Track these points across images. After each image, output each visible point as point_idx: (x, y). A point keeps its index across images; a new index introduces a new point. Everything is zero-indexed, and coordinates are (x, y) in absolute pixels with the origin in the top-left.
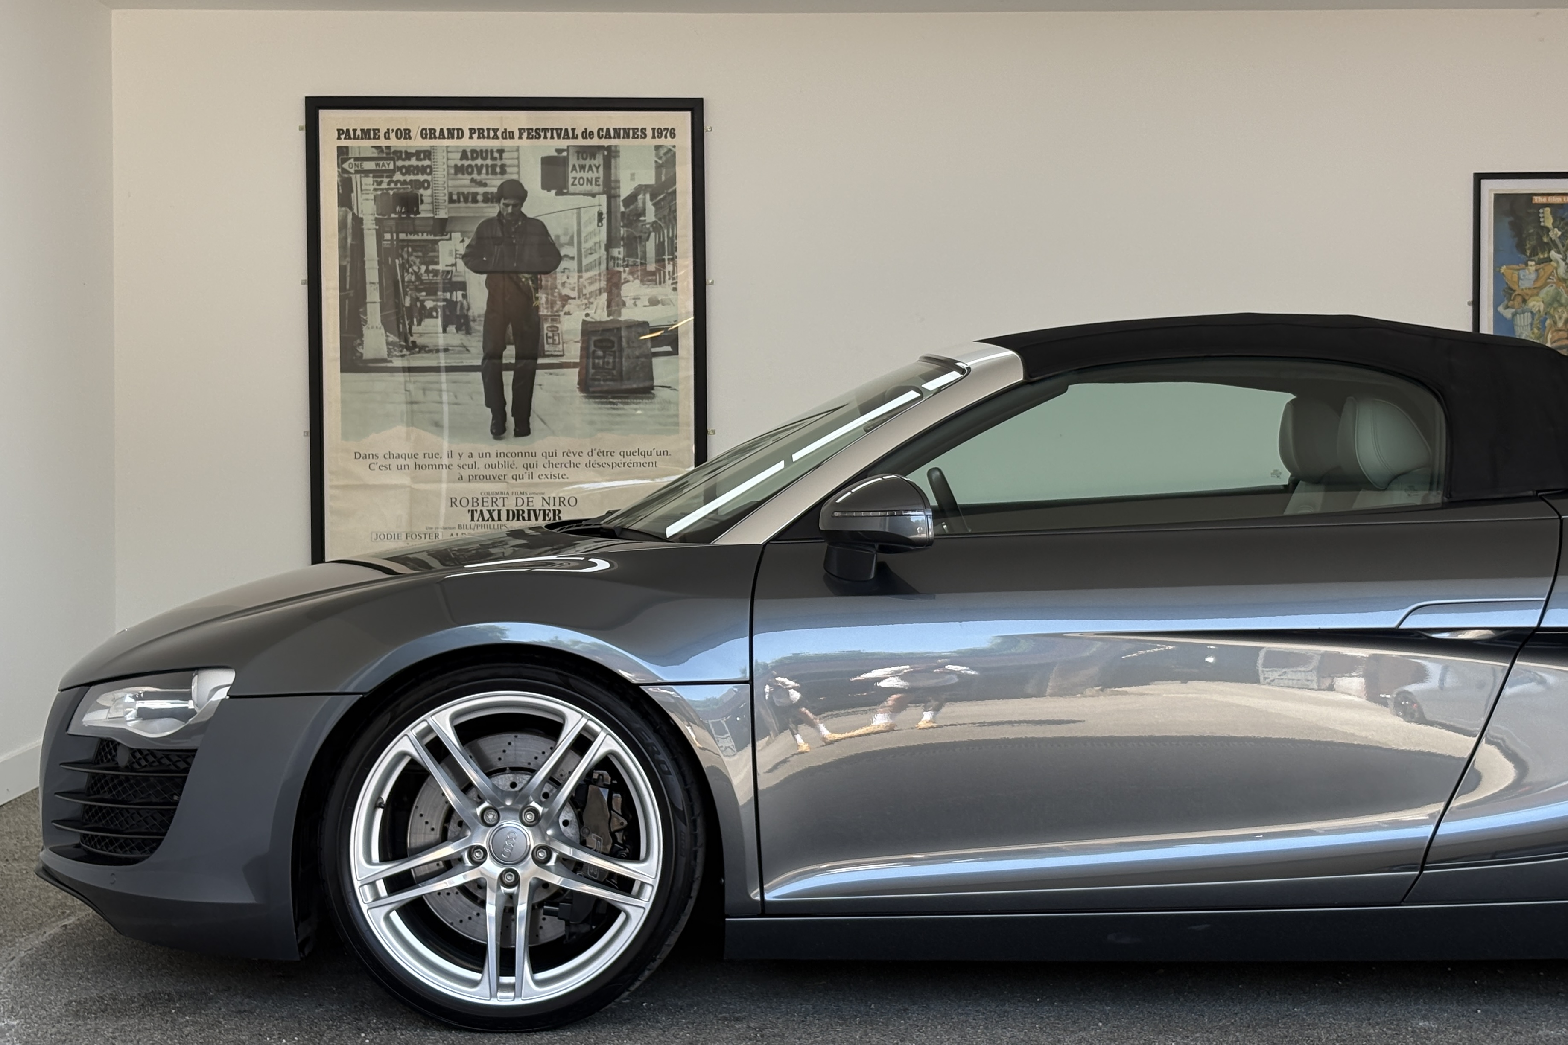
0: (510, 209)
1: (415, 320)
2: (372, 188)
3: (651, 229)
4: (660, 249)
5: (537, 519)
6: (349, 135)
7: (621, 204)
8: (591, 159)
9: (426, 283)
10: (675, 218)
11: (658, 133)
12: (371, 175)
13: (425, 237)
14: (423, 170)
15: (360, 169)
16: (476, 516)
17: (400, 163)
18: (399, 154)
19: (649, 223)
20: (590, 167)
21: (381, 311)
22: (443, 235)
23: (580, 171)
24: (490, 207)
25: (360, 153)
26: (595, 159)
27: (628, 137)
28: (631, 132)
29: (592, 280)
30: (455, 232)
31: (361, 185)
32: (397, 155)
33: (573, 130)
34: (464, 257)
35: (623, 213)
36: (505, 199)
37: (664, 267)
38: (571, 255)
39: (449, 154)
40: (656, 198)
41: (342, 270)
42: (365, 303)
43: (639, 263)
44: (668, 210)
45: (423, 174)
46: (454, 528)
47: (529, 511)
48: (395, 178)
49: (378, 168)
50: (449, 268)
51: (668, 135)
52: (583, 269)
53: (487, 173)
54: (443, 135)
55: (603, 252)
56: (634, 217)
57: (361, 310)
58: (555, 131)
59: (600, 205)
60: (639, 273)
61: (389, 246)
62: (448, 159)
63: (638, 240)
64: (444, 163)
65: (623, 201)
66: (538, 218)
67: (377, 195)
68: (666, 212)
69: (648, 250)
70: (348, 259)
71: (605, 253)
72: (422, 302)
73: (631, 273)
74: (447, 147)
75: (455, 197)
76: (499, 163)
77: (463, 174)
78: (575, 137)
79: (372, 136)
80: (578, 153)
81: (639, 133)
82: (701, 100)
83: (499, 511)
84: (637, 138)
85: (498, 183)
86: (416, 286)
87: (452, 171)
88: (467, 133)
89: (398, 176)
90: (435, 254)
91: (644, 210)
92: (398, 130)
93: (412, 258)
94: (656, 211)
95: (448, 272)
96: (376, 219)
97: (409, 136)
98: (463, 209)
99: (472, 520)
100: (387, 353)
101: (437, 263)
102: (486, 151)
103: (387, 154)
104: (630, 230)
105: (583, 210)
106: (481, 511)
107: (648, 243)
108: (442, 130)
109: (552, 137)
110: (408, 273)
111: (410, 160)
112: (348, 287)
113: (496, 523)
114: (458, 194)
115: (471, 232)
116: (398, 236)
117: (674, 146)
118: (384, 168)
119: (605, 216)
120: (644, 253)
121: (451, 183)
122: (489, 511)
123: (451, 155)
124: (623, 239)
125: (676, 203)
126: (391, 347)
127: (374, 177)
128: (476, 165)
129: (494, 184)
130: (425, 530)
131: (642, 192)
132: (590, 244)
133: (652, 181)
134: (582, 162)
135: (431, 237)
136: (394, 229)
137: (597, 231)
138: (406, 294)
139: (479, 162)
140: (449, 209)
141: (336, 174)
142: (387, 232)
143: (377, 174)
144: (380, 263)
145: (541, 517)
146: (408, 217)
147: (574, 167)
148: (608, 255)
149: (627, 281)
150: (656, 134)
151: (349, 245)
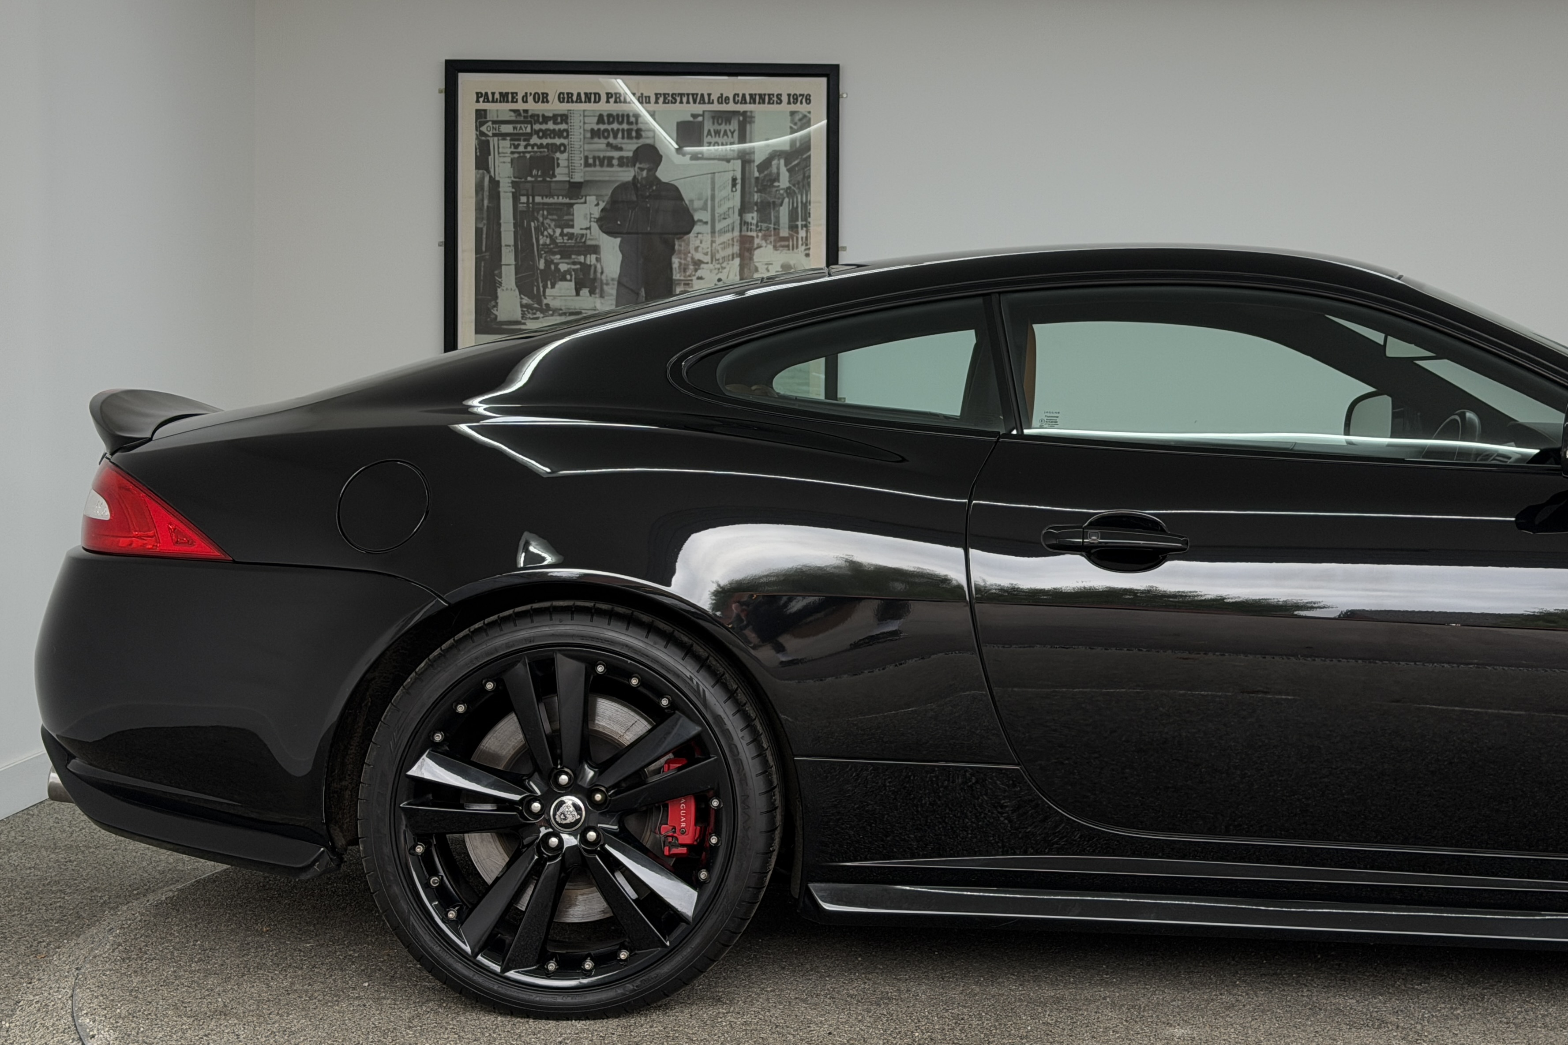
0: (645, 173)
1: (549, 283)
2: (509, 151)
3: (785, 195)
4: (793, 215)
6: (488, 99)
7: (756, 169)
8: (726, 124)
9: (561, 246)
10: (809, 184)
11: (794, 99)
12: (508, 138)
13: (561, 200)
14: (559, 134)
15: (497, 132)
17: (537, 127)
18: (536, 118)
19: (782, 189)
20: (725, 131)
21: (516, 273)
22: (578, 198)
23: (715, 136)
24: (625, 171)
25: (498, 116)
26: (730, 124)
27: (764, 103)
28: (767, 97)
29: (725, 245)
30: (590, 195)
31: (498, 148)
32: (535, 118)
33: (709, 95)
34: (599, 221)
35: (757, 178)
36: (640, 163)
37: (797, 233)
38: (705, 220)
39: (586, 118)
40: (791, 163)
41: (478, 232)
42: (501, 266)
43: (772, 229)
44: (801, 176)
45: (559, 138)
48: (532, 142)
49: (515, 132)
50: (584, 232)
51: (804, 100)
52: (717, 234)
53: (623, 138)
54: (581, 99)
55: (736, 217)
56: (767, 182)
57: (496, 272)
58: (691, 97)
59: (734, 171)
60: (772, 239)
61: (525, 209)
62: (584, 123)
63: (772, 206)
64: (581, 127)
65: (758, 166)
66: (672, 182)
67: (514, 158)
68: (800, 177)
69: (781, 215)
70: (485, 222)
71: (739, 218)
72: (557, 264)
73: (765, 238)
74: (584, 111)
75: (591, 161)
76: (634, 127)
77: (599, 138)
78: (711, 102)
79: (510, 99)
80: (713, 118)
81: (775, 99)
82: (837, 67)
84: (773, 103)
85: (634, 147)
86: (551, 249)
87: (588, 135)
88: (604, 98)
89: (535, 140)
90: (570, 217)
91: (778, 174)
92: (535, 94)
93: (545, 222)
94: (790, 176)
95: (582, 235)
96: (513, 182)
97: (547, 100)
98: (600, 173)
100: (520, 315)
101: (572, 227)
102: (623, 116)
103: (525, 117)
104: (763, 195)
105: (716, 174)
107: (781, 208)
108: (579, 94)
109: (688, 102)
110: (543, 236)
111: (547, 123)
112: (484, 249)
114: (594, 158)
115: (606, 195)
116: (533, 199)
117: (809, 112)
118: (521, 131)
119: (739, 181)
120: (777, 218)
121: (587, 147)
123: (587, 120)
124: (756, 204)
125: (810, 169)
126: (525, 309)
127: (511, 140)
128: (612, 129)
129: (629, 148)
131: (777, 158)
132: (724, 208)
133: (787, 148)
134: (719, 128)
135: (567, 201)
136: (530, 192)
137: (731, 196)
138: (540, 256)
139: (615, 126)
140: (584, 173)
141: (474, 137)
142: (523, 195)
143: (515, 137)
144: (515, 225)
146: (544, 181)
147: (709, 131)
148: (741, 220)
149: (759, 247)
150: (792, 100)
151: (485, 207)
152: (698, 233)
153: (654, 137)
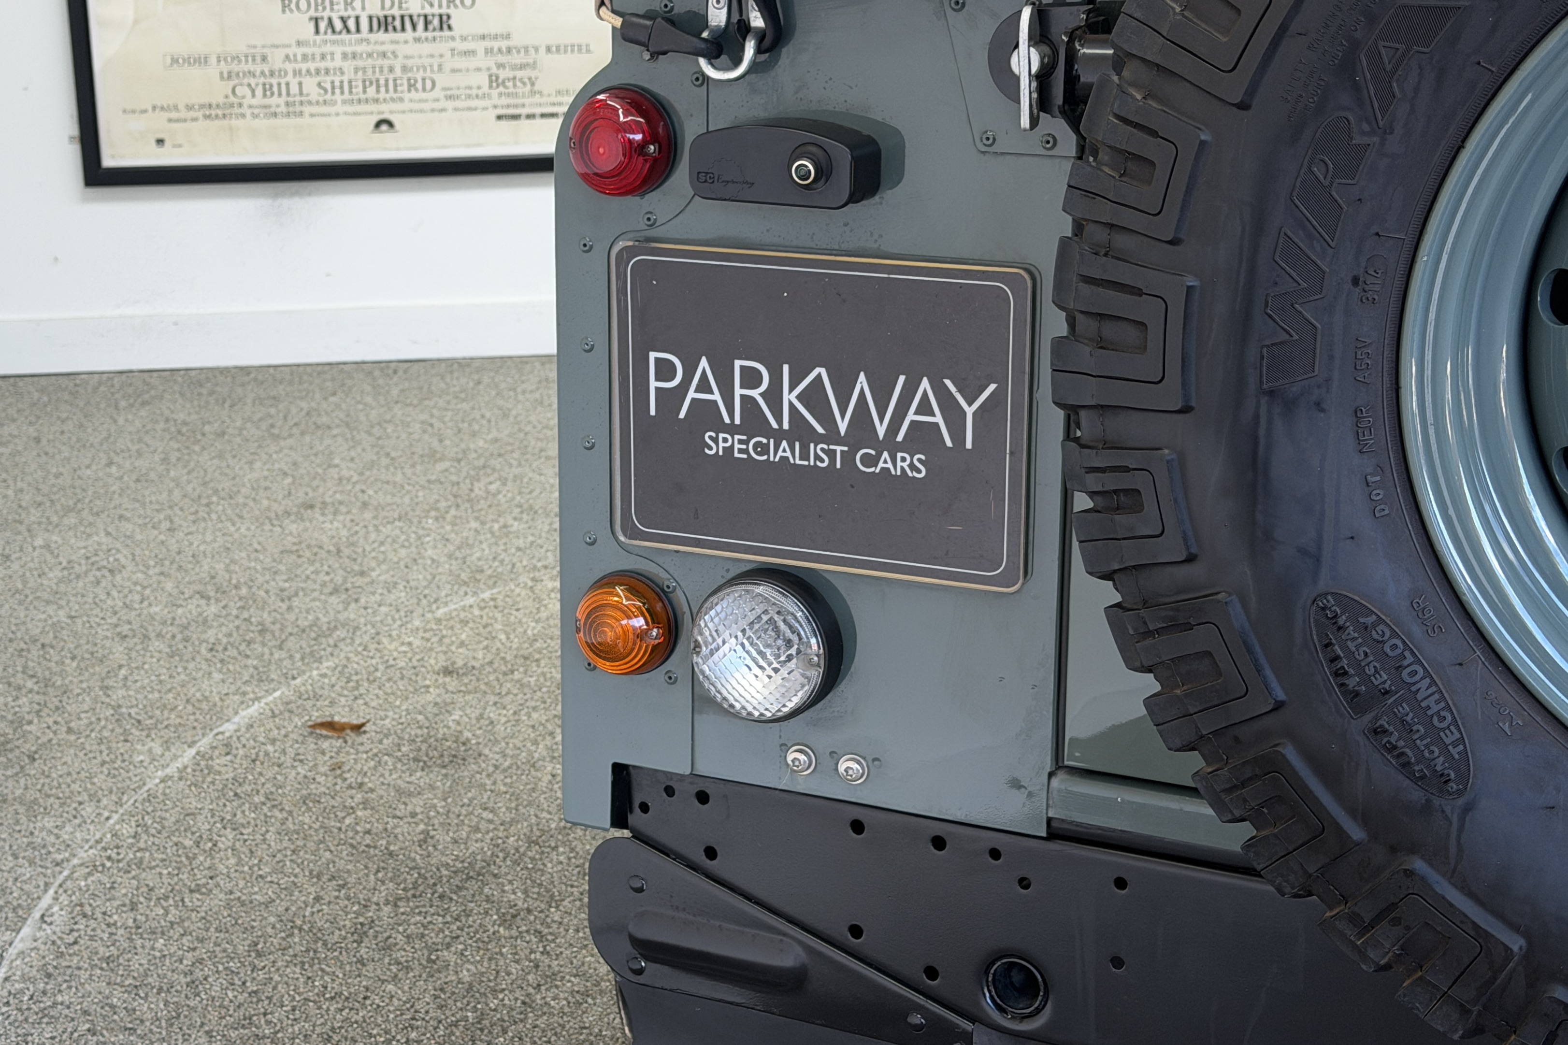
5: (414, 27)
16: (323, 25)
46: (289, 46)
47: (402, 17)
83: (357, 18)
99: (317, 32)
106: (330, 20)
113: (354, 37)
122: (344, 20)
130: (244, 49)
145: (421, 26)
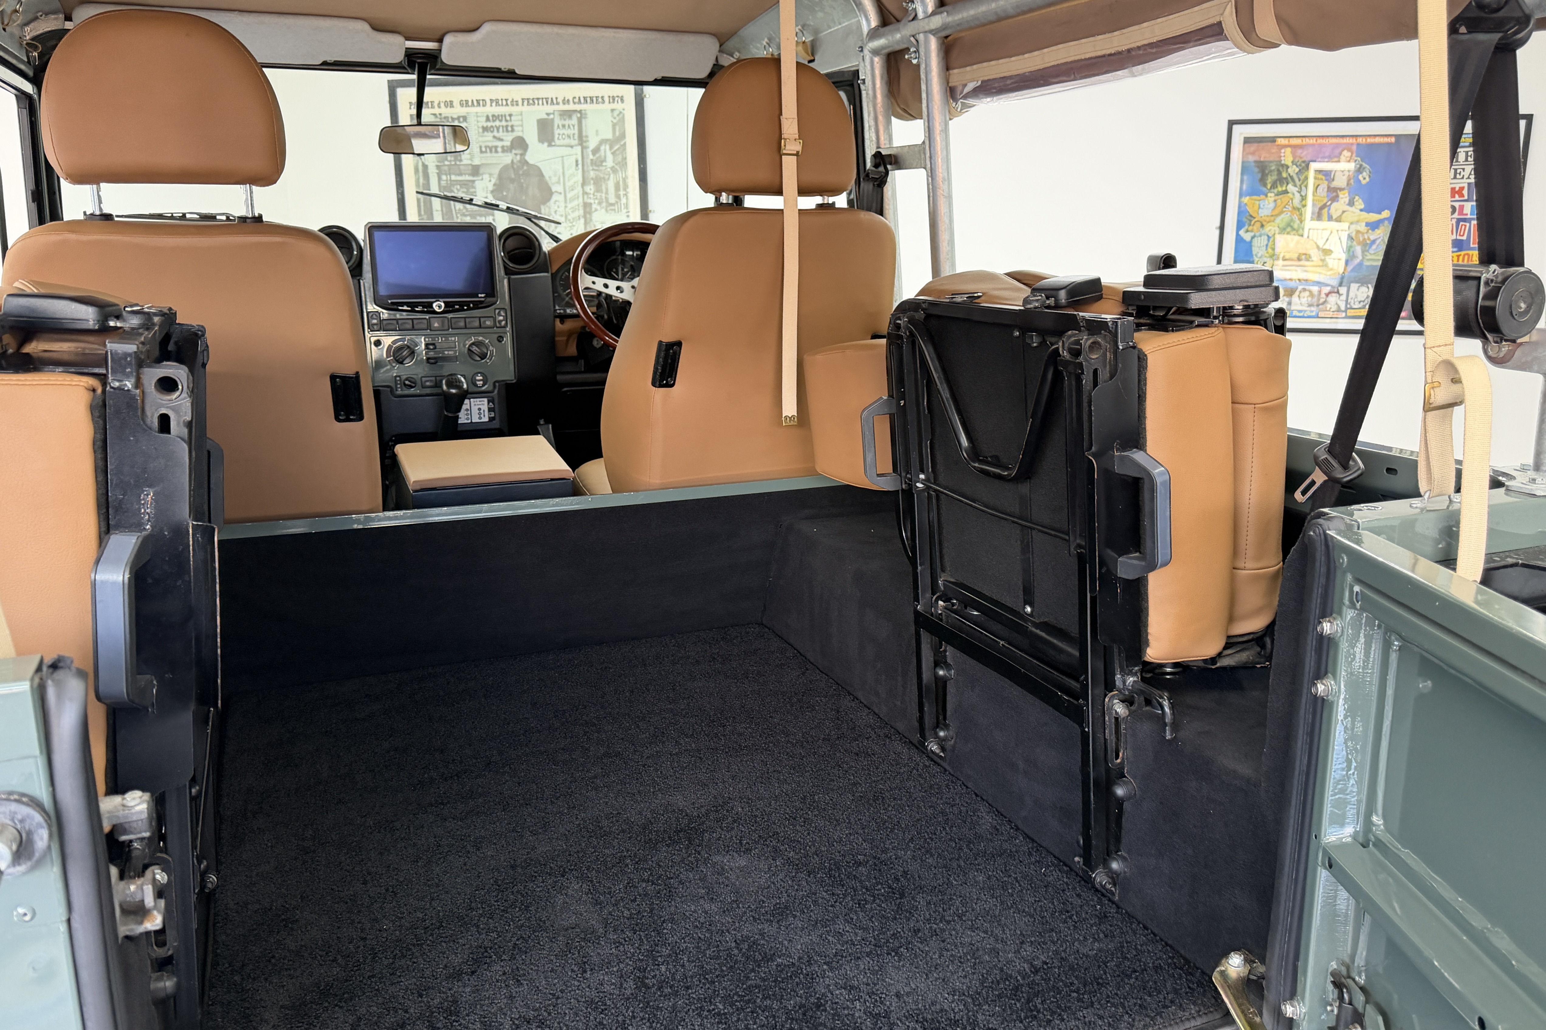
0: (518, 157)
3: (611, 172)
4: (617, 187)
7: (590, 153)
8: (569, 120)
10: (626, 162)
11: (613, 99)
13: (467, 177)
19: (609, 168)
20: (569, 126)
22: (478, 176)
23: (562, 129)
26: (571, 119)
27: (593, 103)
28: (595, 99)
29: (574, 210)
30: (485, 174)
33: (557, 98)
34: (492, 192)
35: (592, 160)
36: (515, 150)
37: (620, 200)
39: (478, 118)
40: (613, 148)
51: (619, 101)
52: (568, 201)
53: (503, 131)
54: (474, 105)
55: (579, 189)
56: (599, 163)
58: (544, 100)
59: (576, 154)
60: (604, 204)
61: (445, 185)
62: (478, 122)
63: (602, 180)
64: (476, 124)
65: (591, 151)
66: (536, 164)
68: (620, 158)
69: (609, 187)
71: (581, 189)
73: (600, 203)
74: (477, 113)
75: (484, 149)
76: (510, 124)
77: (488, 132)
78: (558, 104)
79: (430, 106)
80: (561, 115)
81: (600, 100)
84: (599, 104)
85: (510, 138)
87: (481, 130)
88: (488, 102)
90: (474, 190)
91: (605, 157)
92: (445, 102)
94: (614, 158)
96: (436, 166)
97: (453, 106)
98: (490, 158)
102: (502, 116)
103: (440, 119)
104: (596, 172)
105: (565, 158)
107: (609, 182)
108: (473, 101)
109: (543, 104)
111: (454, 123)
114: (486, 147)
115: (495, 174)
116: (450, 177)
117: (624, 109)
119: (580, 162)
120: (607, 189)
121: (481, 139)
124: (592, 179)
125: (626, 152)
128: (496, 126)
129: (508, 139)
131: (604, 144)
132: (571, 182)
133: (610, 136)
134: (564, 122)
135: (471, 178)
136: (448, 172)
137: (575, 173)
139: (497, 123)
140: (481, 158)
142: (444, 175)
146: (456, 164)
147: (558, 126)
148: (583, 190)
149: (596, 210)
150: (611, 101)
151: (421, 184)
152: (556, 201)
153: (522, 131)
